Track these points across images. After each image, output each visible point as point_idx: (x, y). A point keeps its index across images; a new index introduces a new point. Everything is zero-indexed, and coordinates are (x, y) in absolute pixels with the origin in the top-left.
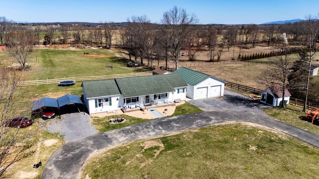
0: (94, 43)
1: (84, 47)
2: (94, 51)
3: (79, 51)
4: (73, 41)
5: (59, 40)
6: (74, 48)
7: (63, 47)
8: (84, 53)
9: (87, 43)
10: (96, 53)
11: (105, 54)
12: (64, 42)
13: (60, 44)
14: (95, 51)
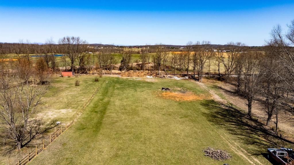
0: (177, 69)
1: (164, 76)
2: (176, 84)
3: (157, 83)
4: (152, 67)
5: (137, 65)
6: (151, 77)
7: (138, 75)
8: (163, 89)
9: (169, 69)
10: (179, 89)
11: (195, 91)
12: (142, 67)
13: (137, 70)
14: (179, 84)
